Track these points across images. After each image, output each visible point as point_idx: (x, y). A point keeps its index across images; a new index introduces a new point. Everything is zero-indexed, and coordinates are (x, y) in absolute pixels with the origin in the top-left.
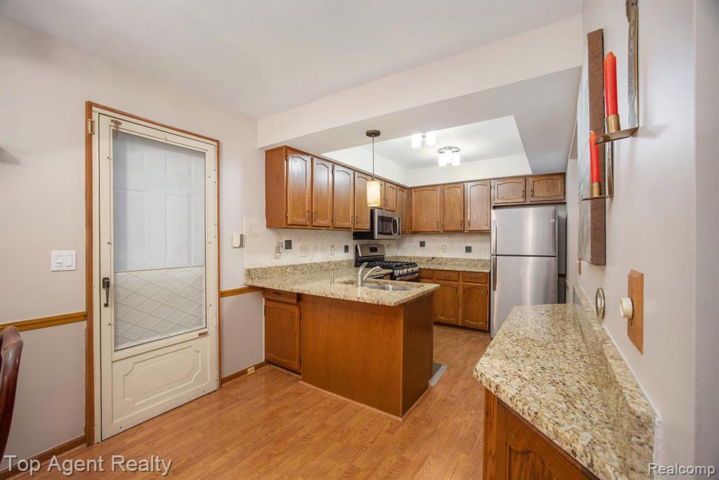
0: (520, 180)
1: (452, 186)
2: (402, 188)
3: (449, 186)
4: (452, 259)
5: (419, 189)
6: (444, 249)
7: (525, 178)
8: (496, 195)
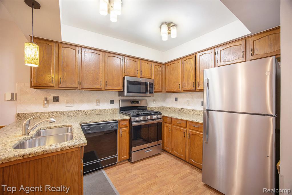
0: (240, 42)
1: (188, 58)
2: (160, 64)
3: (186, 59)
4: (193, 110)
5: (170, 64)
6: (188, 103)
7: (245, 39)
8: (219, 59)
